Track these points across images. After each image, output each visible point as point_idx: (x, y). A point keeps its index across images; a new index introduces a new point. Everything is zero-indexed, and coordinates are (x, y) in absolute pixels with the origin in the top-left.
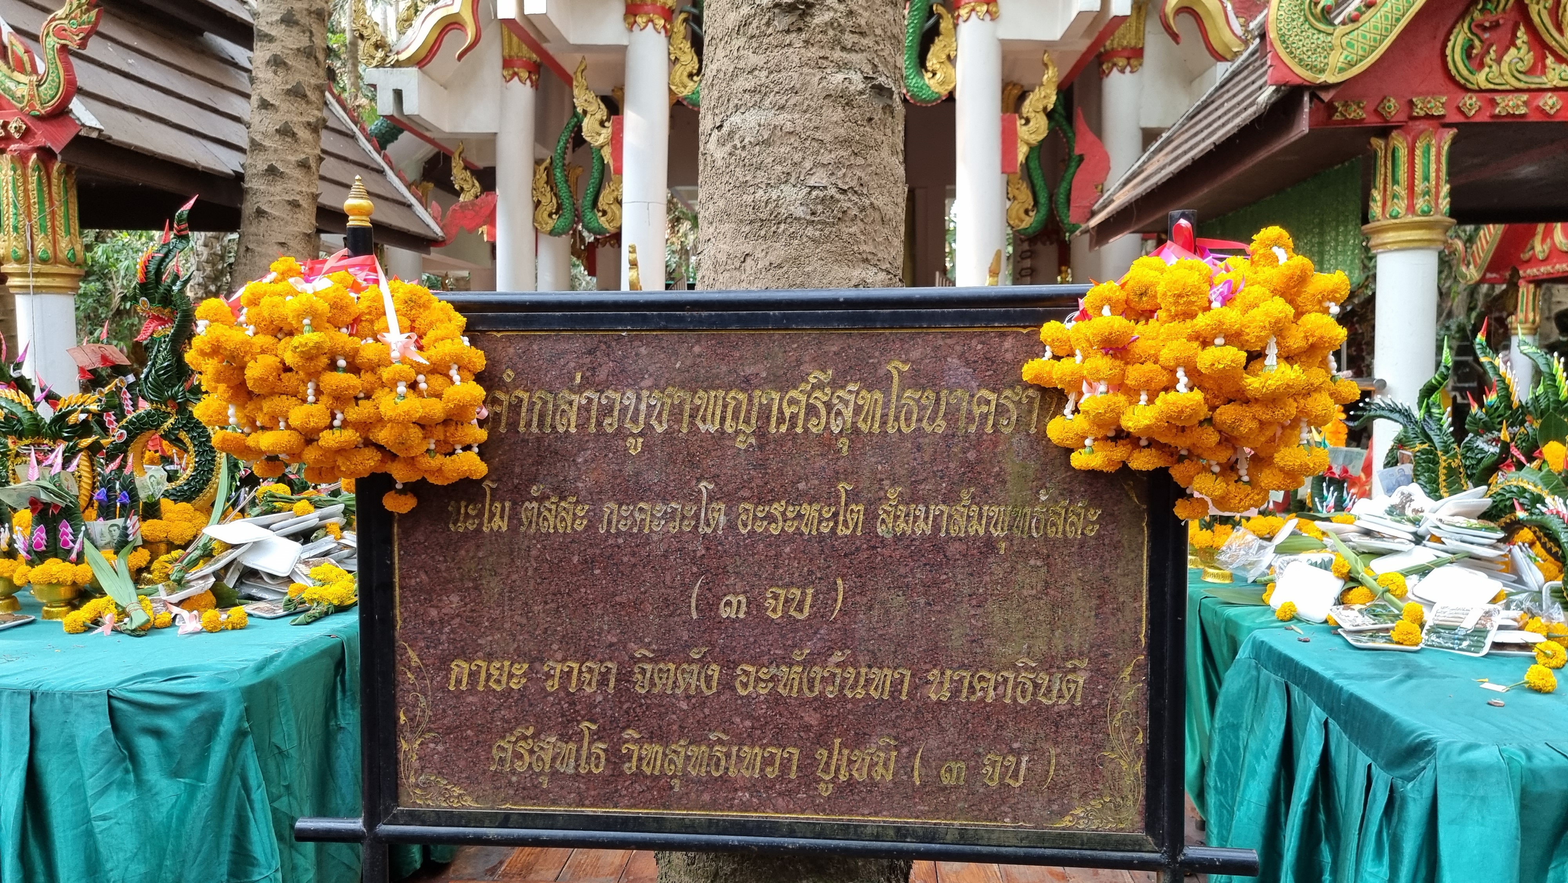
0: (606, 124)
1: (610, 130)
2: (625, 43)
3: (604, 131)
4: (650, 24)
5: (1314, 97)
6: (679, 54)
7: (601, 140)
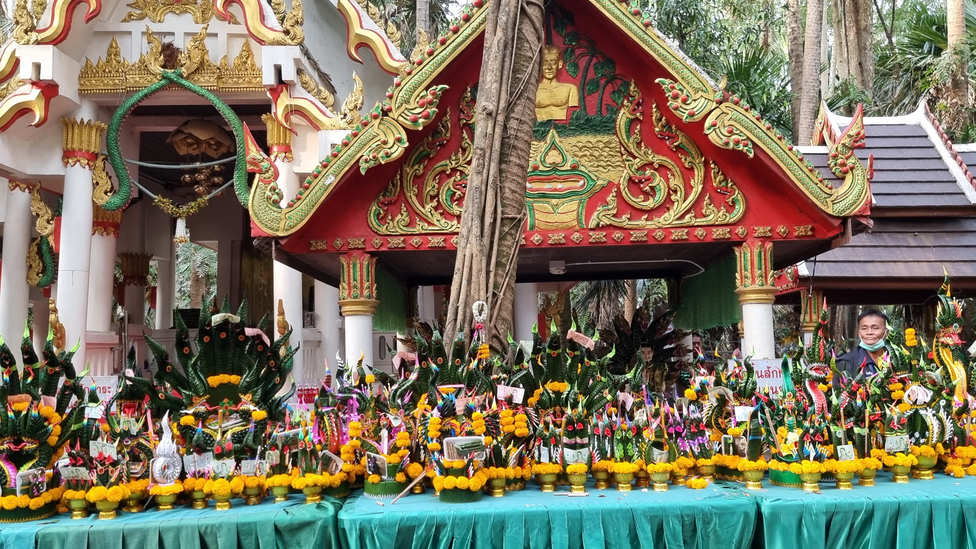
0: (51, 222)
1: (53, 226)
2: (63, 174)
3: (49, 226)
4: (78, 163)
5: (277, 243)
6: (98, 179)
7: (47, 232)
